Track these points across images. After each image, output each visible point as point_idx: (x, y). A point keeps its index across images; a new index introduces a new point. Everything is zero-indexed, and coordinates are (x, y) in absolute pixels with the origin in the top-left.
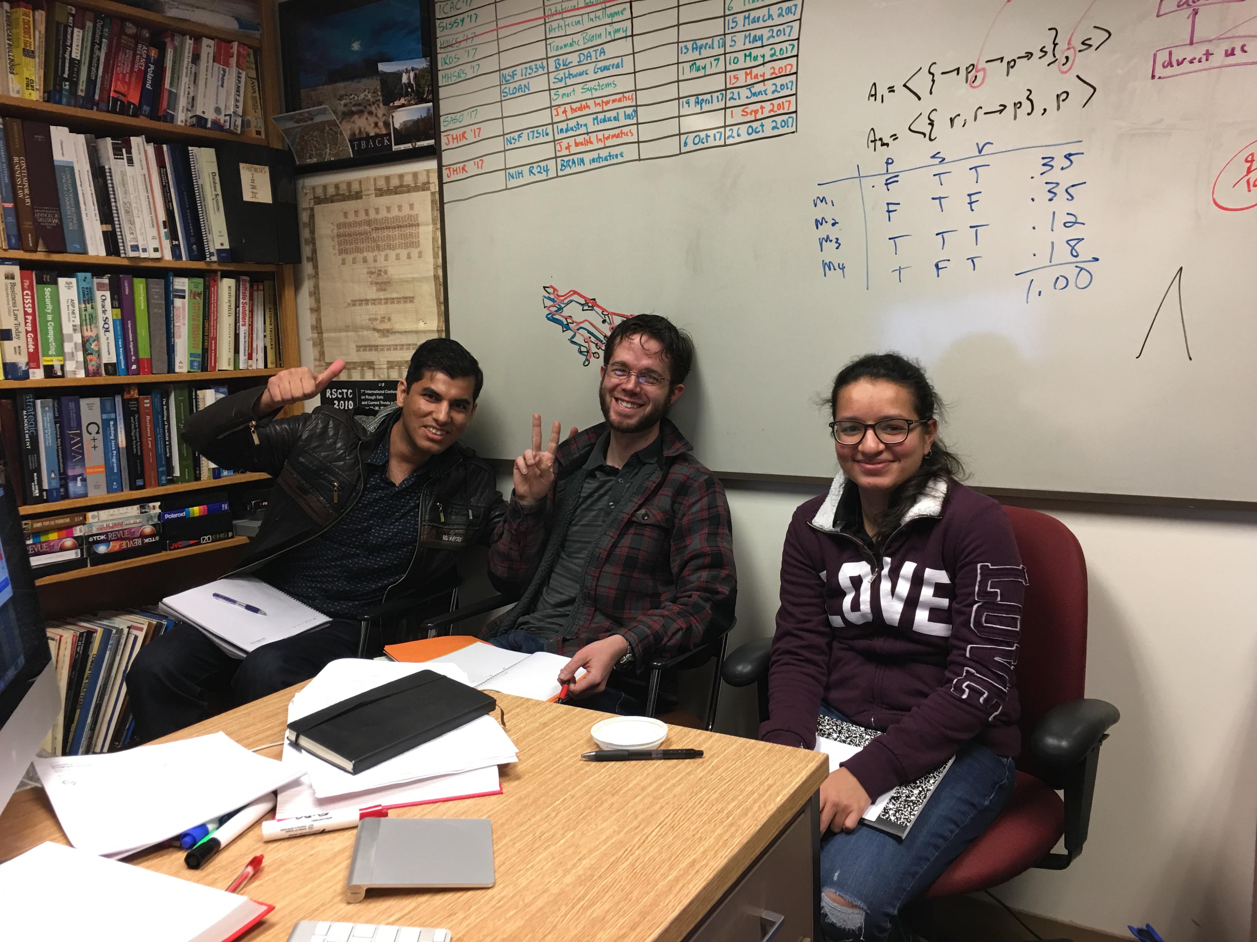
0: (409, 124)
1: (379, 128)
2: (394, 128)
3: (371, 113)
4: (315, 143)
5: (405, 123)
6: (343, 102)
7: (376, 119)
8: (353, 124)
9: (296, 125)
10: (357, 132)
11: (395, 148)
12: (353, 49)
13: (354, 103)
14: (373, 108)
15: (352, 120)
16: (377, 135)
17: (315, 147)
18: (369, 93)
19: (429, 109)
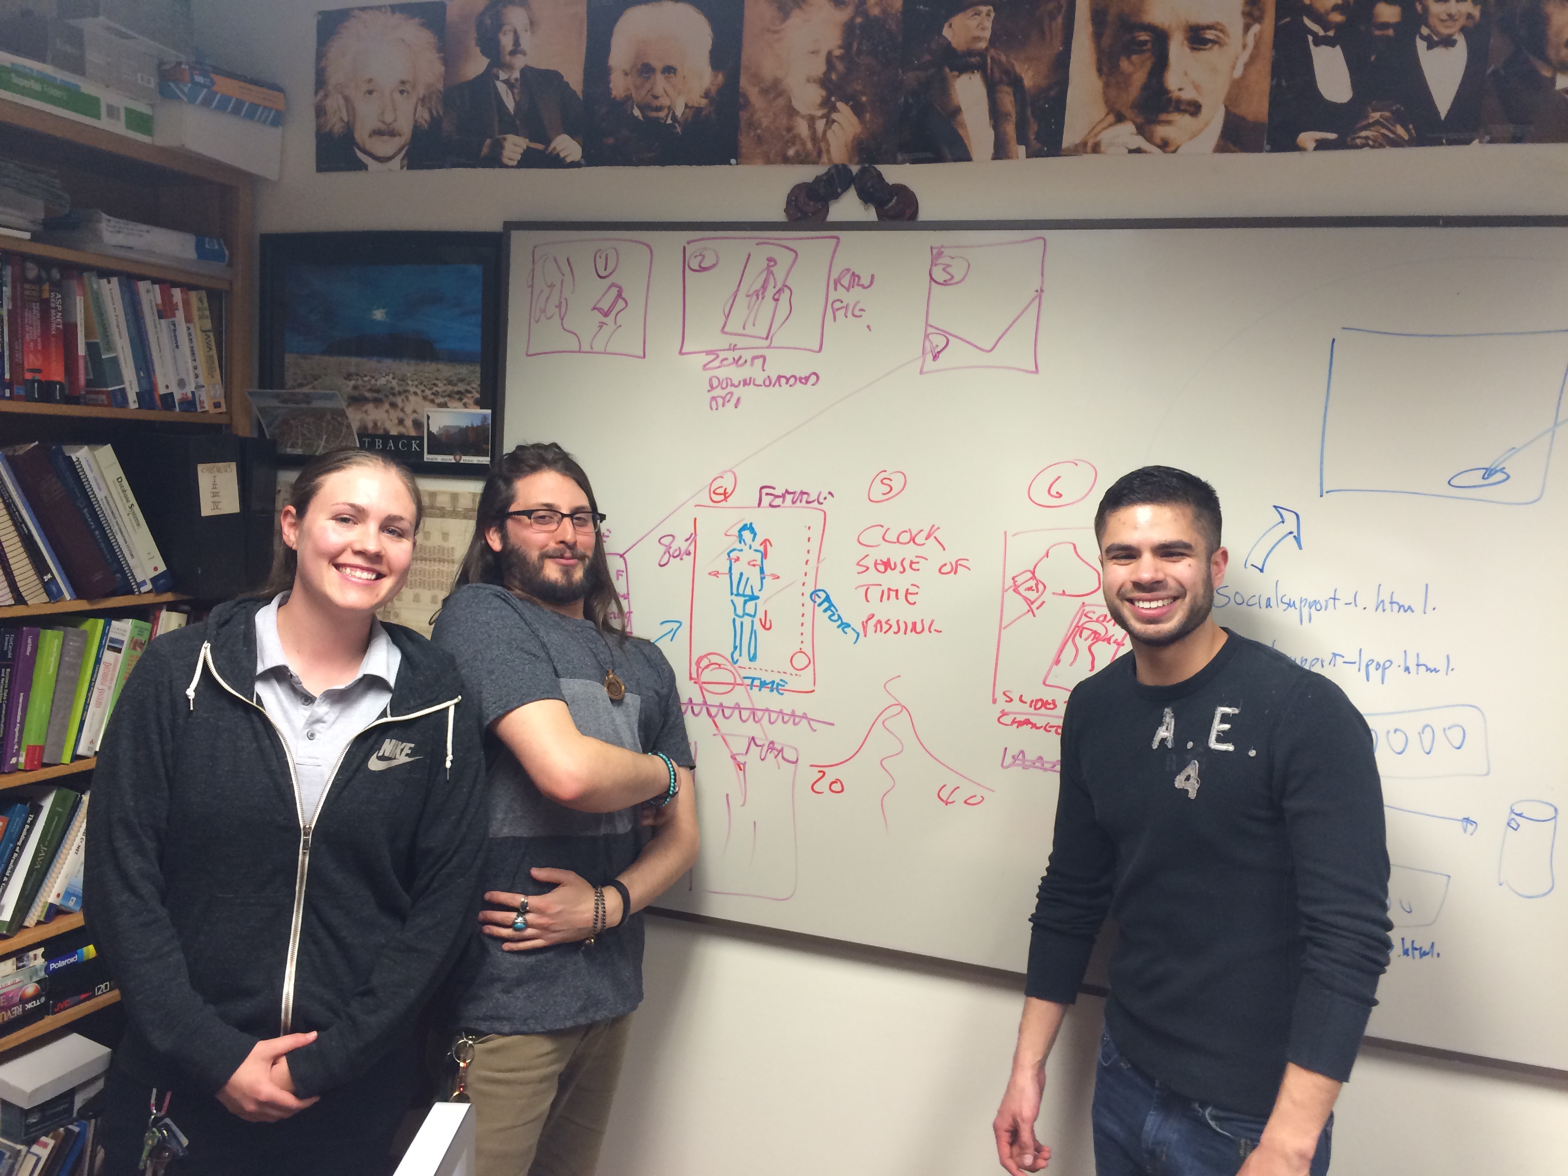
0: (452, 431)
1: (405, 427)
2: (429, 433)
3: (393, 405)
4: (305, 432)
5: (446, 429)
6: (352, 383)
7: (401, 415)
8: (364, 415)
9: (280, 405)
10: (370, 425)
11: (428, 457)
12: (374, 317)
13: (369, 387)
14: (399, 400)
15: (364, 408)
16: (401, 437)
17: (303, 435)
18: (393, 378)
19: (485, 417)
